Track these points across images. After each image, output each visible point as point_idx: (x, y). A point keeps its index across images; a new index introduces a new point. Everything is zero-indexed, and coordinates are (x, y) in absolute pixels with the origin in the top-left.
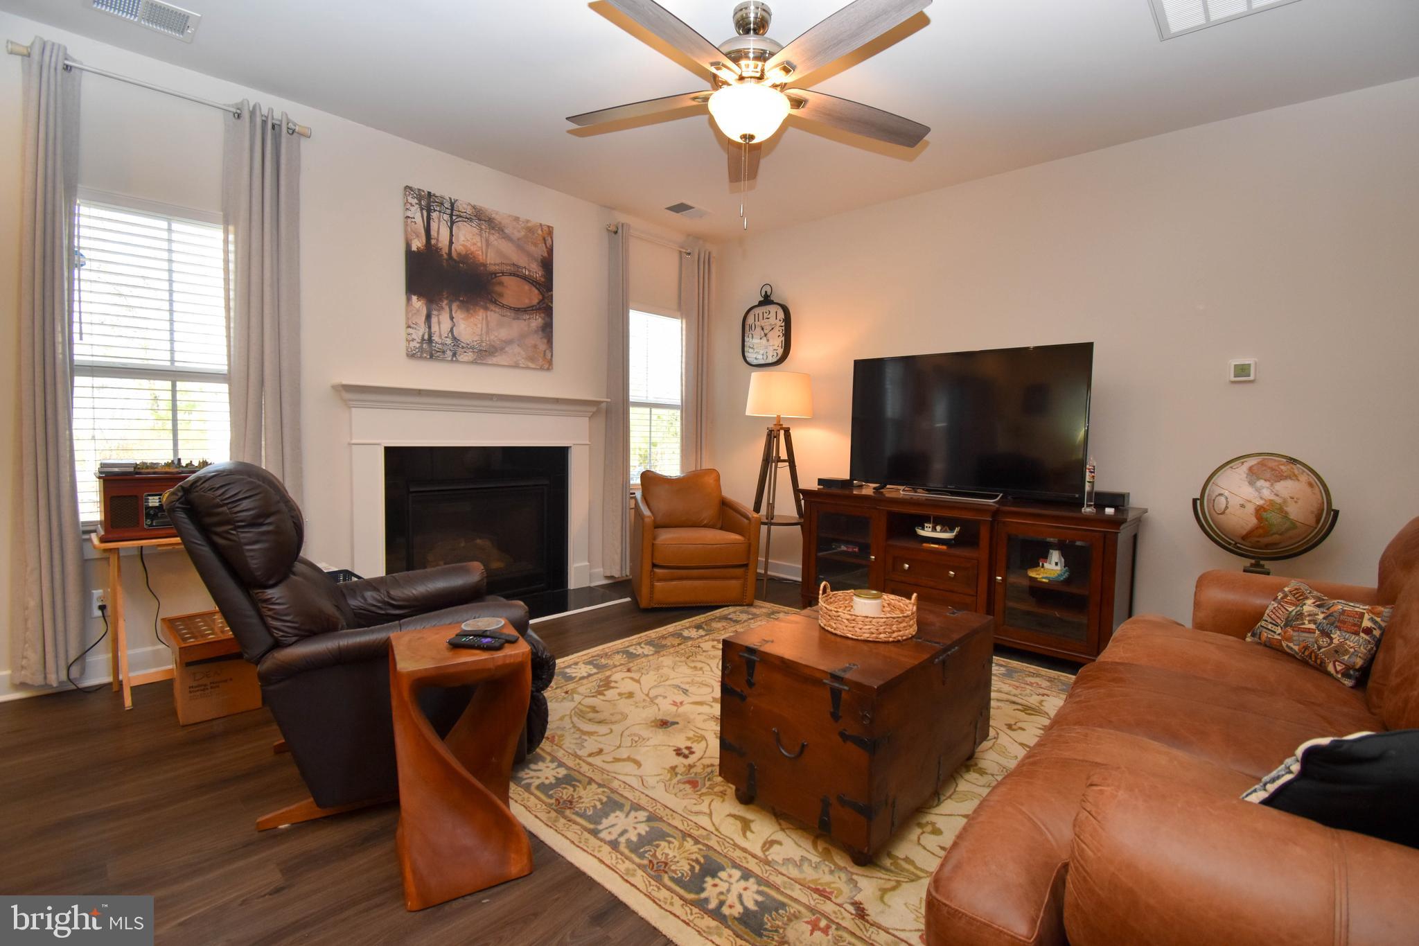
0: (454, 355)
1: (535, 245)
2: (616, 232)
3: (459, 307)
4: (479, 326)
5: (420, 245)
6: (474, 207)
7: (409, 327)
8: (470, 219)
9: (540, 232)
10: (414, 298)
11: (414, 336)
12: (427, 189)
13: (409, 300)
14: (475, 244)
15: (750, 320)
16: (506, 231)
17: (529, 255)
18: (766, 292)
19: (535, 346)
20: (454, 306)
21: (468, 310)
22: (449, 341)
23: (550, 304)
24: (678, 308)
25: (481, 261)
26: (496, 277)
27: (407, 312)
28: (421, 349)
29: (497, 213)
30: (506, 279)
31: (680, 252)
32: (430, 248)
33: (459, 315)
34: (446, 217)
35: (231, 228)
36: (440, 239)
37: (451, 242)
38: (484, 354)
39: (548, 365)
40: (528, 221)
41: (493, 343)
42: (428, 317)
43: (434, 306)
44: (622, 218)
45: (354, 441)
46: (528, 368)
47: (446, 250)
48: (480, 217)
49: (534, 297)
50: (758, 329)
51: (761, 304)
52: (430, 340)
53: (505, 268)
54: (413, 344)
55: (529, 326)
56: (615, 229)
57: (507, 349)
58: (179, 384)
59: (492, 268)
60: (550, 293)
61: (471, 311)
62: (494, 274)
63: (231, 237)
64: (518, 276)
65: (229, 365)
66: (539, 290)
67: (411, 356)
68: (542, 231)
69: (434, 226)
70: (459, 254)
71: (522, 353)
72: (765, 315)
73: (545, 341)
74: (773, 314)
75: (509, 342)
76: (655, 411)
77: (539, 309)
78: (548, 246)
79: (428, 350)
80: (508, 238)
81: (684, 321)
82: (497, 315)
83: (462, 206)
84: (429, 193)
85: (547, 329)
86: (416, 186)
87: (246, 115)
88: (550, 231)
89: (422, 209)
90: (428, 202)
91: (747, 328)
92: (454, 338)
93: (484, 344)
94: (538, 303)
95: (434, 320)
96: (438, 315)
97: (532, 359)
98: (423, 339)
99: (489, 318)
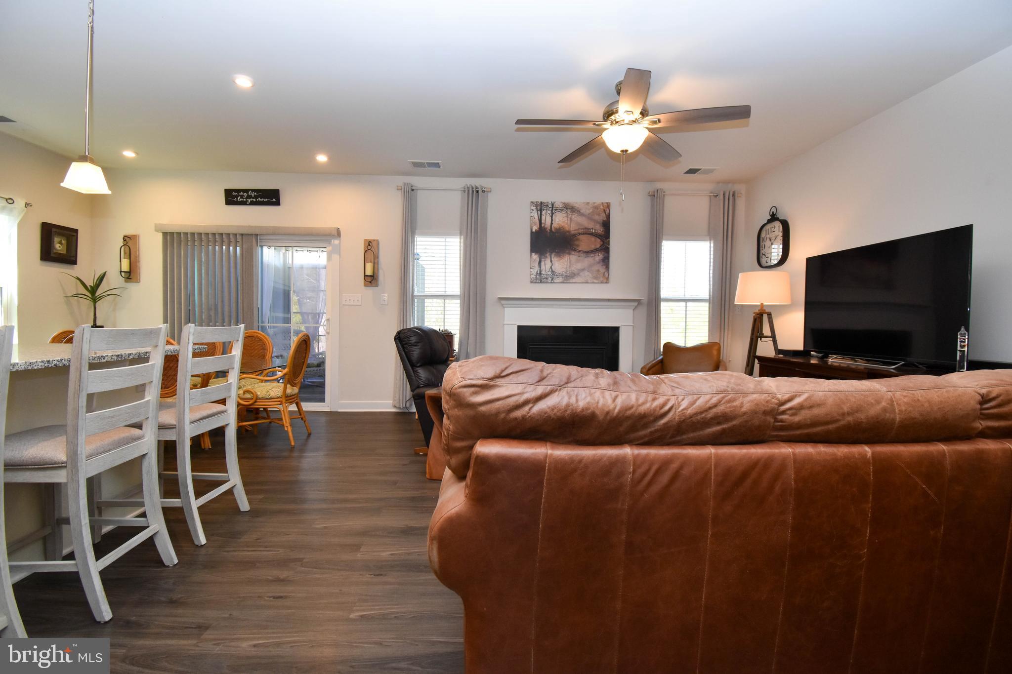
0: (552, 279)
1: (599, 215)
2: (655, 196)
3: (555, 255)
4: (566, 263)
5: (536, 228)
6: (564, 203)
7: (531, 268)
8: (562, 210)
9: (602, 207)
10: (533, 254)
11: (533, 272)
12: (540, 201)
13: (531, 255)
14: (564, 222)
15: (763, 235)
16: (582, 211)
17: (596, 222)
18: (773, 212)
19: (598, 271)
20: (553, 256)
21: (560, 256)
22: (550, 273)
23: (607, 246)
24: (710, 235)
25: (567, 229)
26: (575, 236)
27: (530, 261)
28: (536, 278)
29: (577, 203)
30: (581, 237)
31: (710, 196)
32: (541, 229)
33: (555, 259)
34: (549, 212)
36: (546, 223)
37: (552, 224)
38: (568, 278)
39: (607, 280)
40: (594, 203)
41: (573, 272)
42: (540, 262)
43: (543, 257)
44: (659, 185)
45: (505, 323)
46: (593, 283)
47: (549, 228)
48: (568, 208)
49: (598, 243)
50: (768, 240)
51: (769, 221)
52: (540, 273)
53: (580, 231)
54: (532, 276)
55: (594, 259)
56: (653, 194)
57: (581, 274)
58: (446, 300)
59: (573, 232)
60: (608, 240)
61: (562, 257)
62: (575, 235)
63: (462, 239)
64: (588, 234)
65: (460, 292)
66: (601, 239)
67: (532, 282)
68: (603, 206)
69: (543, 218)
70: (556, 229)
71: (590, 275)
72: (773, 229)
73: (605, 267)
74: (777, 228)
75: (583, 270)
76: (689, 304)
77: (601, 250)
78: (607, 213)
79: (540, 279)
80: (582, 215)
81: (712, 242)
82: (575, 256)
83: (558, 204)
84: (541, 202)
85: (606, 261)
86: (534, 201)
87: (467, 190)
88: (608, 205)
89: (537, 211)
90: (540, 207)
91: (761, 240)
92: (553, 271)
93: (568, 273)
94: (601, 246)
95: (543, 263)
96: (545, 261)
97: (596, 278)
98: (537, 273)
99: (571, 259)
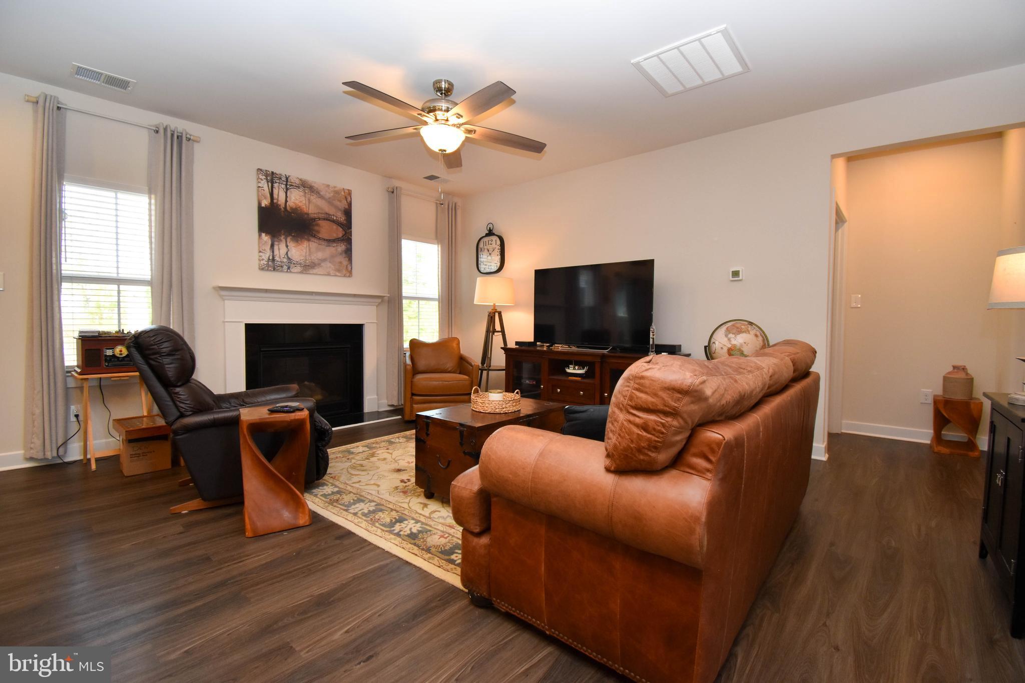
0: (289, 268)
1: (340, 201)
2: (393, 192)
3: (292, 240)
4: (305, 251)
5: (267, 203)
6: (301, 180)
7: (260, 252)
8: (299, 187)
9: (343, 193)
10: (263, 235)
11: (263, 257)
12: (271, 169)
13: (260, 235)
14: (301, 202)
15: (481, 245)
16: (322, 193)
17: (336, 207)
18: (490, 228)
19: (341, 263)
20: (289, 239)
21: (297, 241)
22: (285, 260)
23: (350, 237)
24: (437, 238)
25: (306, 211)
26: (315, 221)
27: (259, 243)
28: (268, 265)
29: (315, 183)
30: (320, 222)
31: (437, 203)
32: (273, 205)
33: (291, 245)
34: (283, 186)
35: (153, 196)
36: (280, 199)
37: (286, 201)
38: (308, 267)
39: (349, 273)
40: (335, 187)
41: (314, 261)
42: (272, 246)
43: (276, 239)
44: (396, 183)
45: (226, 320)
46: (336, 276)
47: (283, 206)
48: (305, 186)
49: (340, 233)
50: (486, 250)
51: (487, 235)
52: (273, 260)
53: (321, 216)
54: (262, 262)
55: (336, 250)
56: (392, 190)
57: (322, 264)
58: (121, 286)
59: (312, 216)
60: (350, 230)
61: (299, 242)
62: (314, 219)
63: (153, 201)
64: (329, 220)
65: (152, 276)
66: (343, 229)
67: (262, 269)
68: (344, 192)
69: (275, 191)
70: (291, 208)
71: (332, 266)
72: (490, 243)
73: (347, 259)
74: (494, 242)
75: (324, 260)
76: (421, 302)
77: (343, 240)
78: (348, 201)
79: (272, 265)
80: (322, 197)
81: (440, 246)
82: (316, 244)
83: (294, 179)
84: (272, 172)
85: (348, 252)
86: (264, 168)
87: (162, 131)
88: (350, 193)
89: (268, 182)
90: (272, 178)
91: (479, 249)
92: (289, 258)
93: (308, 262)
94: (343, 236)
95: (276, 247)
96: (278, 245)
97: (339, 270)
98: (269, 259)
99: (311, 246)
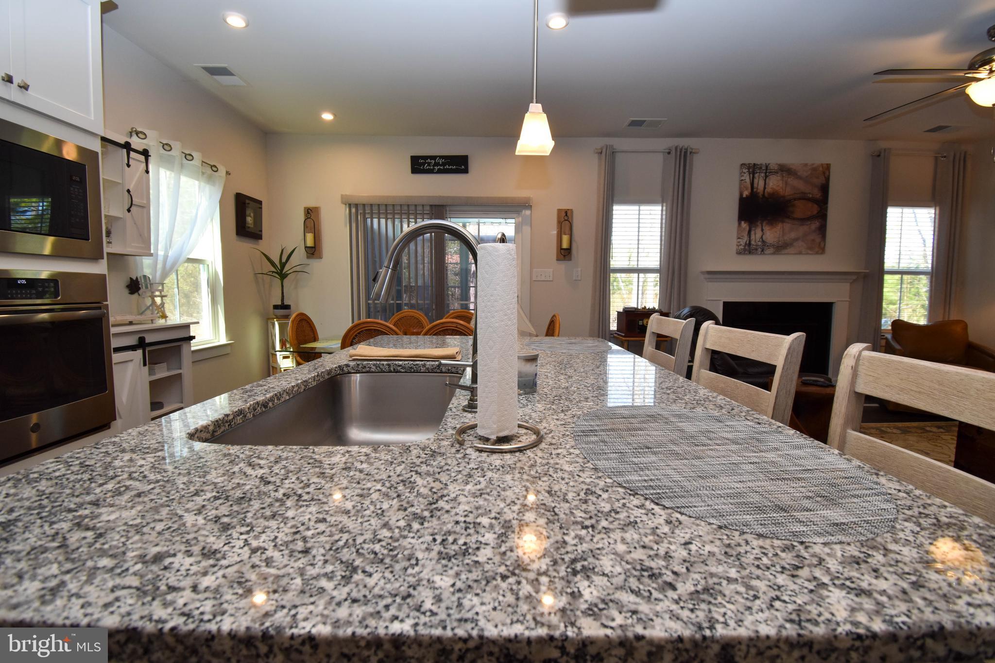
0: (763, 251)
1: (817, 178)
2: (879, 156)
3: (767, 224)
4: (778, 232)
5: (747, 193)
6: (779, 165)
7: (739, 238)
8: (777, 173)
9: (821, 169)
10: (743, 222)
11: (741, 243)
12: (752, 162)
13: (740, 224)
14: (779, 186)
16: (799, 174)
17: (814, 185)
19: (813, 240)
20: (764, 224)
21: (772, 225)
22: (760, 243)
23: (825, 212)
24: (933, 199)
25: (782, 195)
26: (790, 202)
27: (738, 231)
28: (745, 250)
29: (793, 164)
30: (796, 202)
31: (936, 157)
32: (753, 194)
33: (766, 228)
34: (763, 175)
35: (664, 204)
36: (759, 187)
37: (765, 188)
38: (780, 248)
39: (822, 250)
40: (813, 164)
41: (786, 242)
42: (750, 232)
43: (753, 225)
44: (883, 145)
46: (808, 254)
47: (762, 193)
48: (785, 170)
49: (815, 209)
52: (750, 244)
53: (796, 196)
54: (740, 247)
55: (810, 228)
56: (878, 154)
57: (795, 244)
58: (640, 274)
59: (788, 198)
60: (826, 206)
61: (774, 225)
63: (664, 208)
64: (805, 199)
65: (660, 265)
66: (818, 205)
67: (739, 253)
68: (823, 168)
69: (756, 181)
70: (769, 194)
71: (805, 245)
73: (821, 236)
75: (796, 240)
76: (905, 277)
77: (817, 217)
78: (826, 176)
79: (748, 249)
80: (799, 178)
81: (938, 209)
82: (789, 224)
83: (773, 166)
84: (754, 164)
85: (822, 230)
86: (747, 162)
87: (673, 152)
88: (828, 167)
89: (749, 174)
90: (753, 169)
92: (763, 241)
93: (780, 243)
94: (817, 213)
95: (753, 233)
96: (755, 230)
97: (811, 248)
98: (746, 244)
99: (784, 227)
